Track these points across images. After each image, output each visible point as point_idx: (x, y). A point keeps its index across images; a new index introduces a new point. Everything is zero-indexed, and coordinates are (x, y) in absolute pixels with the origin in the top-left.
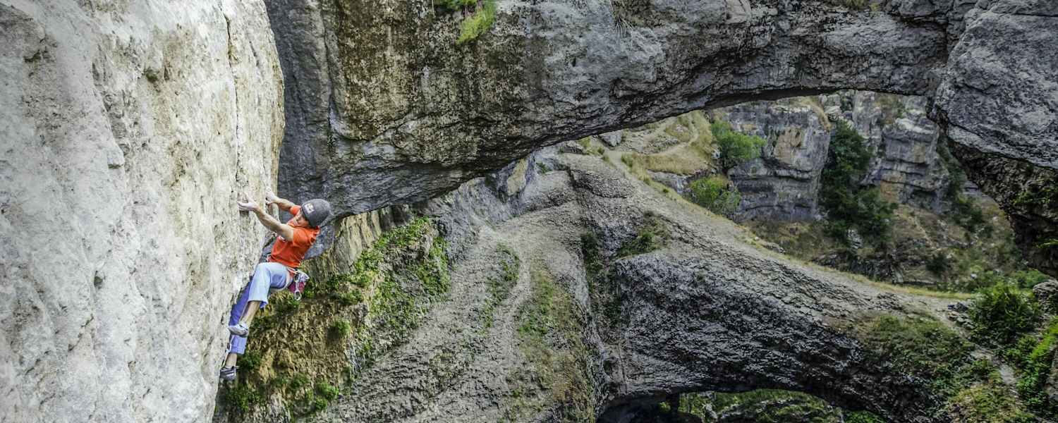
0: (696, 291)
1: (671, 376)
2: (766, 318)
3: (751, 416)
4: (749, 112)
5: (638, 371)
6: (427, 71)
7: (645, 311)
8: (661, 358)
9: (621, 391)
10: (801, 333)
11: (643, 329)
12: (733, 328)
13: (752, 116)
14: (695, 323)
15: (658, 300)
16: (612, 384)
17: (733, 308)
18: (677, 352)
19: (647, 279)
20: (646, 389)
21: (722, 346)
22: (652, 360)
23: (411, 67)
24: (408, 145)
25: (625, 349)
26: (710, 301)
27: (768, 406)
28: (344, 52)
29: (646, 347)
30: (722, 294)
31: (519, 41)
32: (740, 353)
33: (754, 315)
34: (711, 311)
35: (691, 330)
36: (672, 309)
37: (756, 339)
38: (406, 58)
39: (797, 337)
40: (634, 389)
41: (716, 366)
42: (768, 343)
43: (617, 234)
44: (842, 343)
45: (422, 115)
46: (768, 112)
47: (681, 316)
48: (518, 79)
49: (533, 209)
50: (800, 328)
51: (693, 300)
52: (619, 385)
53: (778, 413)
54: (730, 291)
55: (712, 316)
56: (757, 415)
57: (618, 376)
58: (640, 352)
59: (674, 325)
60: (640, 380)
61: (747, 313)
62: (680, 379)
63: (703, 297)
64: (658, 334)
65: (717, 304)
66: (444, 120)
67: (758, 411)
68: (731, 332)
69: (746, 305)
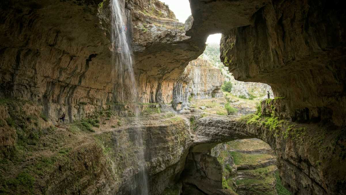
0: (210, 122)
1: (205, 139)
2: (222, 123)
3: (248, 189)
4: (241, 111)
5: (198, 138)
6: (141, 35)
7: (201, 127)
8: (203, 136)
9: (194, 141)
10: (227, 124)
11: (200, 131)
12: (217, 127)
13: (242, 112)
14: (209, 128)
15: (203, 125)
16: (192, 140)
17: (216, 123)
18: (206, 134)
19: (201, 121)
20: (199, 141)
21: (214, 131)
22: (201, 136)
23: (140, 35)
24: (139, 42)
25: (196, 135)
26: (212, 123)
27: (253, 186)
28: (134, 32)
29: (200, 134)
30: (214, 121)
31: (149, 33)
32: (218, 131)
33: (220, 123)
34: (212, 125)
35: (209, 129)
36: (205, 126)
37: (220, 128)
38: (139, 34)
39: (227, 125)
40: (197, 141)
41: (213, 135)
42: (222, 128)
43: (198, 117)
44: (234, 123)
45: (141, 39)
46: (246, 111)
47: (207, 127)
48: (149, 36)
49: (182, 114)
50: (227, 123)
51: (209, 123)
52: (194, 140)
53: (256, 188)
54: (216, 120)
55: (213, 126)
56: (250, 188)
57: (194, 139)
58: (199, 135)
59: (205, 129)
60: (198, 140)
61: (219, 123)
62: (206, 139)
63: (211, 122)
64: (202, 131)
65: (213, 123)
66: (143, 40)
67: (250, 187)
68: (216, 128)
69: (218, 122)
